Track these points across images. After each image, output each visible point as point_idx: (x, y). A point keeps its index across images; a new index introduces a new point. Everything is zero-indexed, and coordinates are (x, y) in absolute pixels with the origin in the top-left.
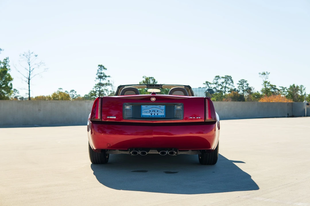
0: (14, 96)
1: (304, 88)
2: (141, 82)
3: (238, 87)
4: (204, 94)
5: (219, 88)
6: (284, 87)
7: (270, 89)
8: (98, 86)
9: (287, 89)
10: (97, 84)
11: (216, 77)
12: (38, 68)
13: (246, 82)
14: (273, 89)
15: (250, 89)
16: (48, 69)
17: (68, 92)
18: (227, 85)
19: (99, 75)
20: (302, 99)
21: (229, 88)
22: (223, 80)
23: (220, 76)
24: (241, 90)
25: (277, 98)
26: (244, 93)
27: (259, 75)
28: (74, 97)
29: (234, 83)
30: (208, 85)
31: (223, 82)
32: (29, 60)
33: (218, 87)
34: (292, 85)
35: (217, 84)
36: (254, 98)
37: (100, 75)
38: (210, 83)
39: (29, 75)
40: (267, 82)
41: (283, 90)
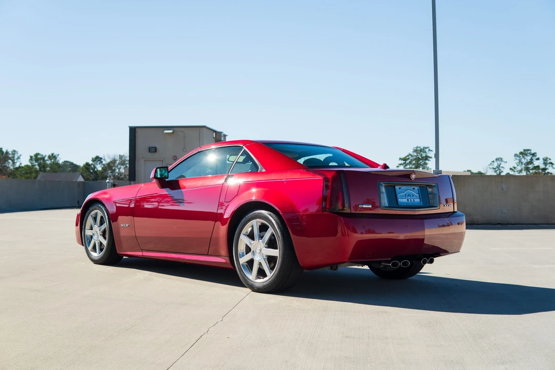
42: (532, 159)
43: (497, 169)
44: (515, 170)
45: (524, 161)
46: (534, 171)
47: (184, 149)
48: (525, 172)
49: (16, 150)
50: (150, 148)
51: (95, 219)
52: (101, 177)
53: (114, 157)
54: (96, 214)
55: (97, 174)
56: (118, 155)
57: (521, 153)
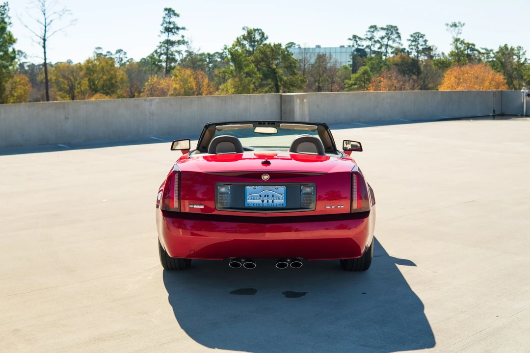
0: (19, 63)
1: (524, 51)
2: (239, 37)
3: (410, 46)
4: (349, 58)
5: (376, 48)
6: (489, 49)
7: (465, 50)
8: (164, 46)
9: (494, 53)
10: (162, 41)
11: (371, 27)
12: (60, 19)
13: (422, 36)
14: (471, 51)
15: (429, 49)
16: (76, 20)
17: (112, 54)
18: (390, 43)
19: (165, 25)
20: (520, 70)
21: (394, 47)
22: (383, 33)
23: (379, 26)
24: (414, 51)
25: (476, 68)
26: (419, 55)
27: (446, 27)
28: (123, 62)
29: (402, 38)
30: (357, 42)
31: (384, 36)
32: (44, 6)
33: (374, 45)
34: (503, 45)
35: (373, 40)
36: (437, 67)
37: (168, 26)
38: (360, 38)
39: (44, 32)
40: (459, 39)
41: (487, 54)
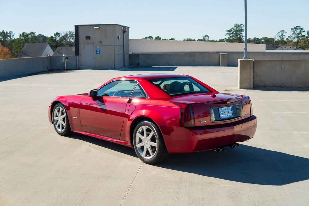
1: (13, 34)
34: (1, 31)
42: (300, 32)
43: (281, 37)
44: (291, 38)
45: (296, 32)
46: (302, 38)
47: (106, 38)
48: (297, 39)
49: (12, 31)
50: (86, 37)
51: (59, 111)
52: (59, 44)
53: (67, 32)
54: (59, 108)
55: (57, 43)
56: (69, 31)
57: (295, 28)
